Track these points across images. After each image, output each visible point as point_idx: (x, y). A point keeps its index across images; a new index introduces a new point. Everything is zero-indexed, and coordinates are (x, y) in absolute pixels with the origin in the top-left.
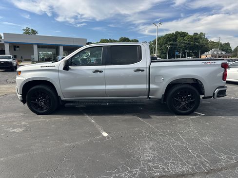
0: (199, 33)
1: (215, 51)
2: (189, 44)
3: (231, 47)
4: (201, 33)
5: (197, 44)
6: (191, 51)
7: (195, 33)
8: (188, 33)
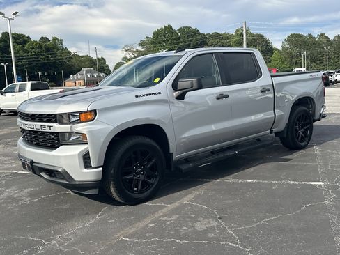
0: (51, 39)
1: (87, 72)
2: (36, 59)
3: (107, 66)
4: (55, 39)
5: (52, 59)
6: (46, 74)
7: (42, 38)
8: (29, 37)
